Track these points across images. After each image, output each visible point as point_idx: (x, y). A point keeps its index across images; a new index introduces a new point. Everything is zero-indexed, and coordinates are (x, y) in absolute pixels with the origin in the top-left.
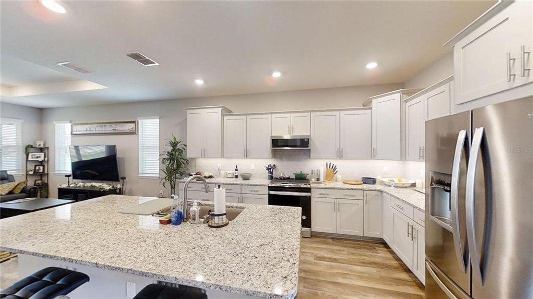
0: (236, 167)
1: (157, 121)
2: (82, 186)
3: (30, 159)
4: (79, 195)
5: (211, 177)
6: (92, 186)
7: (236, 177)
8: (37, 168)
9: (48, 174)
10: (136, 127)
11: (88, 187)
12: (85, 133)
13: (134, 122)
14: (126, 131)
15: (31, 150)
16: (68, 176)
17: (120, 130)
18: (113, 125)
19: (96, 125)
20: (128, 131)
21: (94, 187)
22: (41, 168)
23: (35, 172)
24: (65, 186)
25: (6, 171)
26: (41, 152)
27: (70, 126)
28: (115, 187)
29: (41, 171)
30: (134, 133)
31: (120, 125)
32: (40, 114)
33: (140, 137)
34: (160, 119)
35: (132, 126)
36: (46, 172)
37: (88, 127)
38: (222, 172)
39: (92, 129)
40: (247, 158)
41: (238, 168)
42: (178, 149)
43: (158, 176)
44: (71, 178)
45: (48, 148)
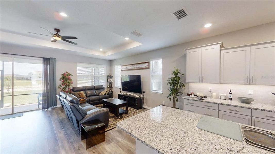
0: (230, 91)
1: (161, 60)
2: (126, 94)
3: (108, 81)
4: (126, 98)
5: (205, 97)
6: (130, 94)
7: (231, 99)
8: (110, 84)
9: (113, 87)
10: (149, 65)
11: (128, 95)
12: (126, 69)
13: (148, 62)
14: (144, 67)
15: (108, 77)
16: (120, 89)
17: (141, 67)
18: (138, 65)
19: (130, 66)
20: (145, 67)
21: (131, 95)
22: (111, 84)
23: (109, 87)
24: (120, 93)
25: (103, 86)
26: (111, 78)
27: (120, 67)
28: (140, 96)
29: (111, 86)
30: (148, 68)
31: (141, 64)
32: (111, 62)
33: (151, 70)
34: (163, 59)
35: (147, 64)
36: (112, 86)
37: (127, 66)
38: (214, 94)
39: (128, 68)
40: (250, 84)
41: (232, 92)
42: (178, 77)
43: (161, 92)
44: (121, 90)
45: (113, 76)
